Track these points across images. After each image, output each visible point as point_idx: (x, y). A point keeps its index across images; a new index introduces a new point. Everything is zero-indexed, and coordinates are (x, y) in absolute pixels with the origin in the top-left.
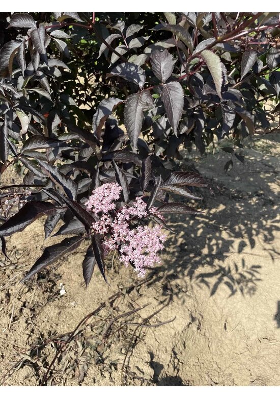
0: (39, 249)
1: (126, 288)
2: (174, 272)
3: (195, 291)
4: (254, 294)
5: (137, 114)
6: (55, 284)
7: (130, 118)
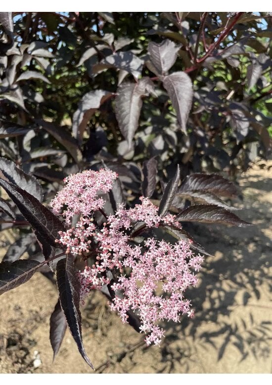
0: (12, 309)
1: (117, 355)
2: (173, 332)
3: (200, 355)
4: (268, 356)
5: (132, 105)
6: (28, 353)
7: (123, 109)
